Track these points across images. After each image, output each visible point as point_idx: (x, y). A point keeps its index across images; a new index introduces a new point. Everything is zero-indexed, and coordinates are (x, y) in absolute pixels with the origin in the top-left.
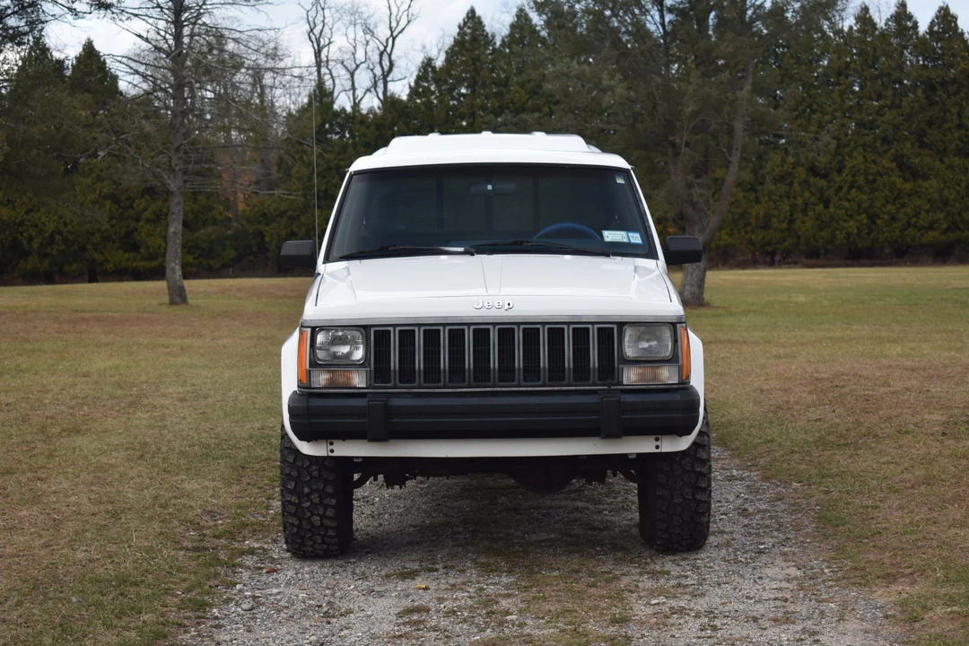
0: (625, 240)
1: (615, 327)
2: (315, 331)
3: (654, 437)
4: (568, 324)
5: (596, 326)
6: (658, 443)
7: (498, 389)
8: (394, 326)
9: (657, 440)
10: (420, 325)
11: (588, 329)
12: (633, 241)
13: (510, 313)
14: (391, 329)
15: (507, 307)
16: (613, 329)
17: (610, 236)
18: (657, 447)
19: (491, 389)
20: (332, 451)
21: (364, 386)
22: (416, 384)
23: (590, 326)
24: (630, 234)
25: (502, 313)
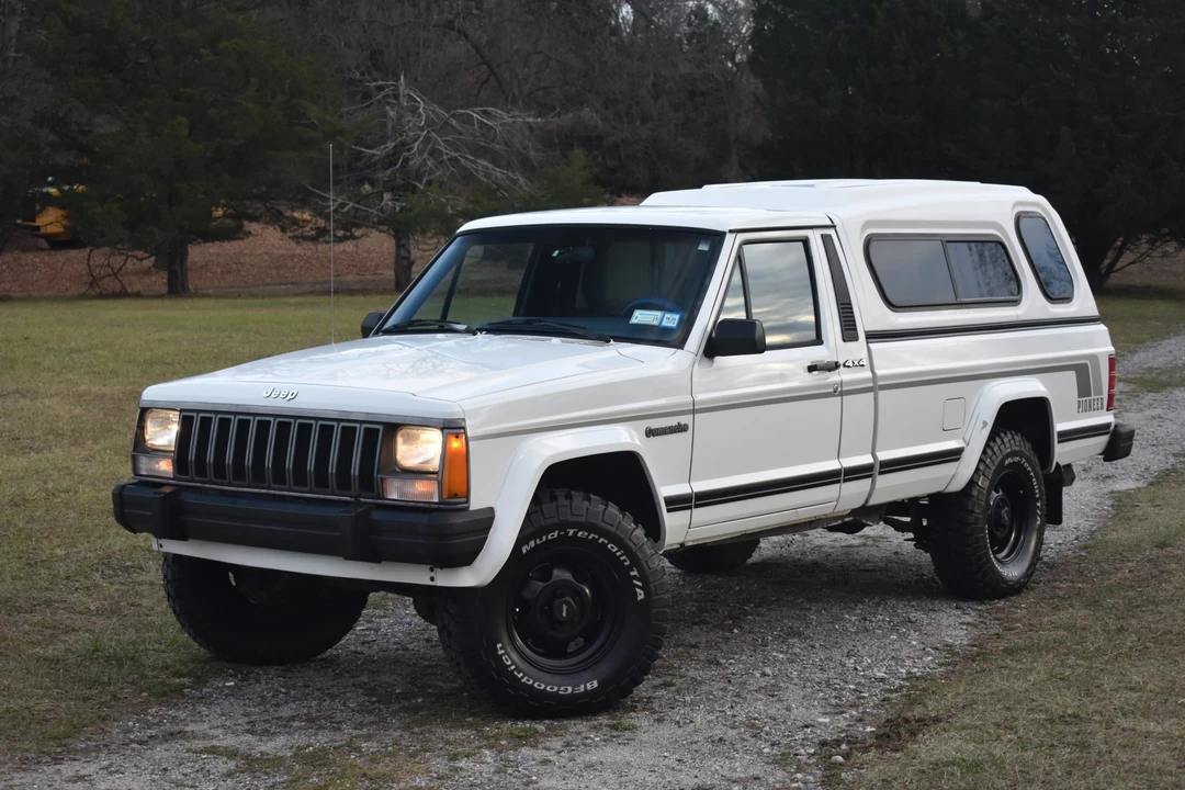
0: (656, 323)
1: (381, 427)
2: (144, 411)
3: (429, 566)
4: (339, 420)
5: (364, 426)
6: (433, 574)
7: (272, 492)
8: (198, 411)
9: (432, 570)
10: (217, 412)
11: (355, 428)
12: (665, 324)
13: (292, 404)
14: (195, 415)
15: (290, 396)
16: (378, 430)
17: (641, 317)
18: (432, 579)
19: (265, 491)
20: (161, 546)
21: (172, 476)
22: (208, 479)
23: (357, 425)
24: (667, 315)
25: (284, 404)
